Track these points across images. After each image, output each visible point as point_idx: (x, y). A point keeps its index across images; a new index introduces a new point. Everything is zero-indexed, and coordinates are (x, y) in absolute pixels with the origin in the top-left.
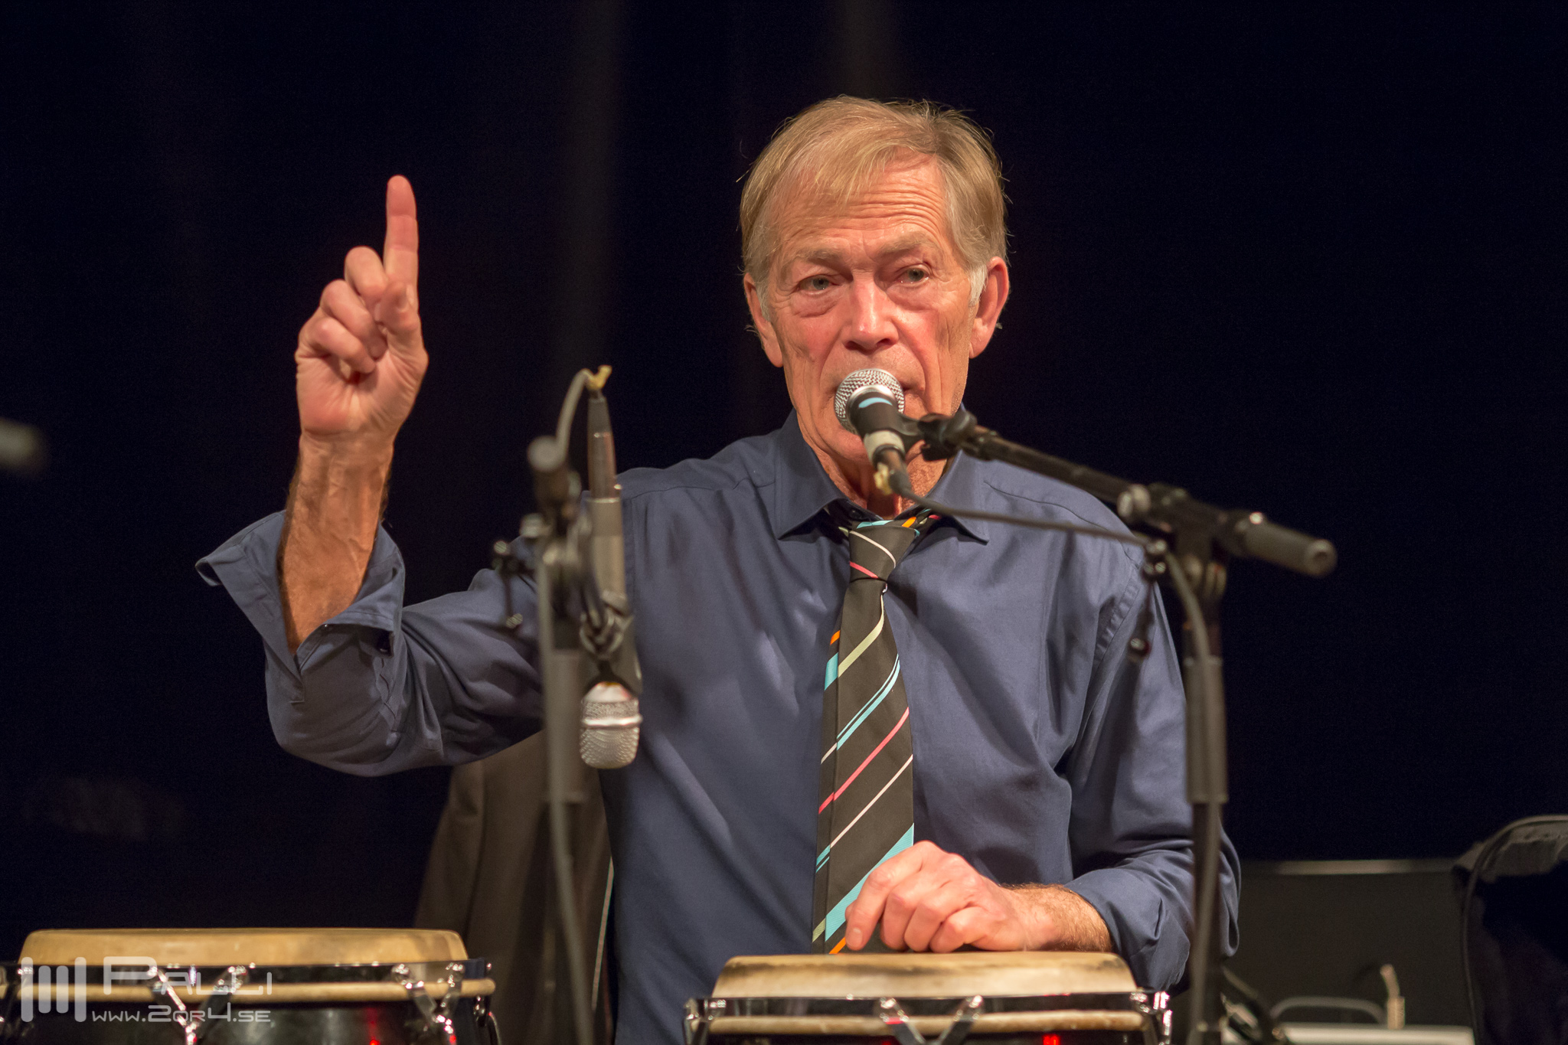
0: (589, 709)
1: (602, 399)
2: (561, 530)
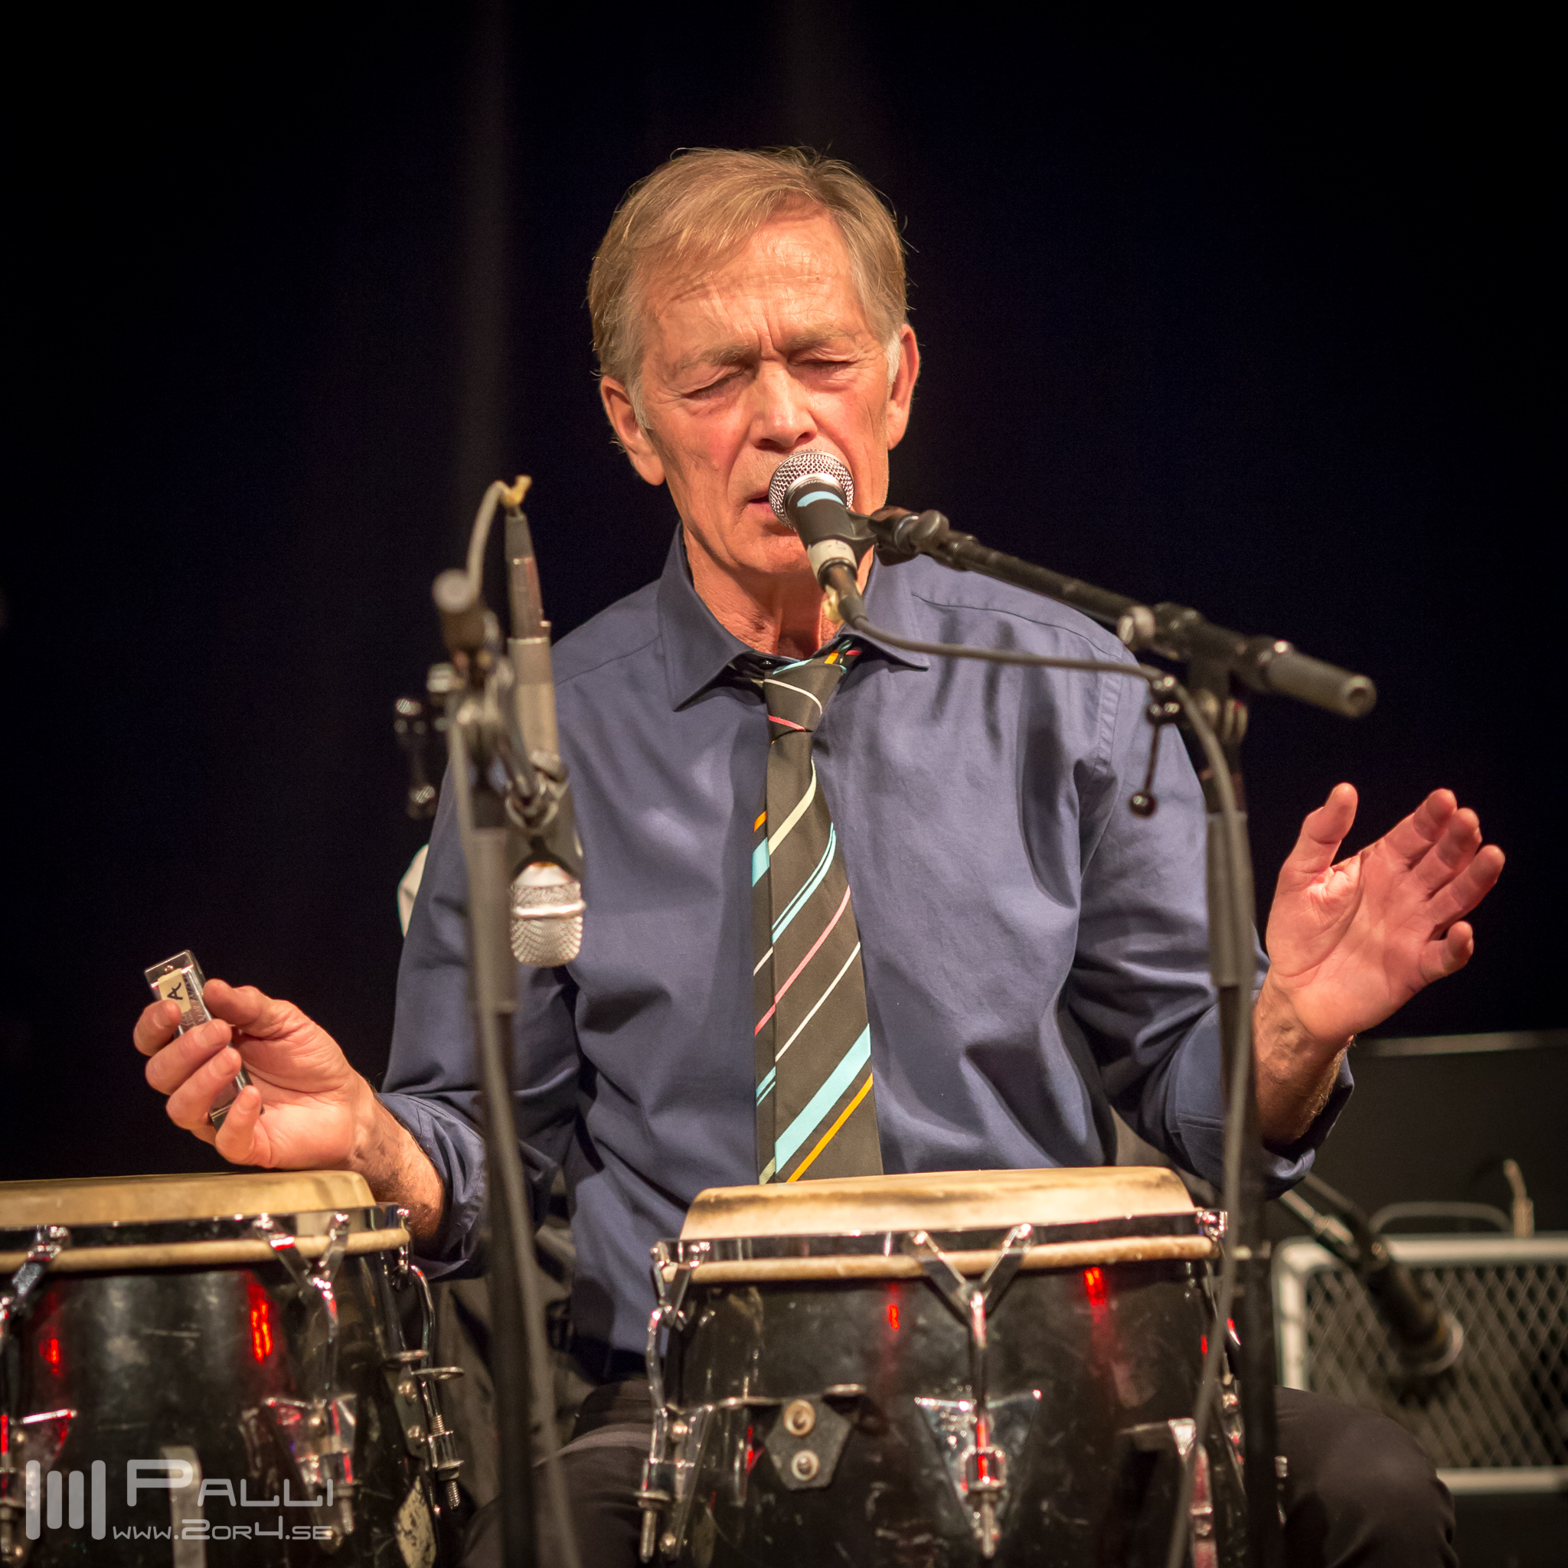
0: (521, 896)
1: (521, 517)
2: (476, 683)
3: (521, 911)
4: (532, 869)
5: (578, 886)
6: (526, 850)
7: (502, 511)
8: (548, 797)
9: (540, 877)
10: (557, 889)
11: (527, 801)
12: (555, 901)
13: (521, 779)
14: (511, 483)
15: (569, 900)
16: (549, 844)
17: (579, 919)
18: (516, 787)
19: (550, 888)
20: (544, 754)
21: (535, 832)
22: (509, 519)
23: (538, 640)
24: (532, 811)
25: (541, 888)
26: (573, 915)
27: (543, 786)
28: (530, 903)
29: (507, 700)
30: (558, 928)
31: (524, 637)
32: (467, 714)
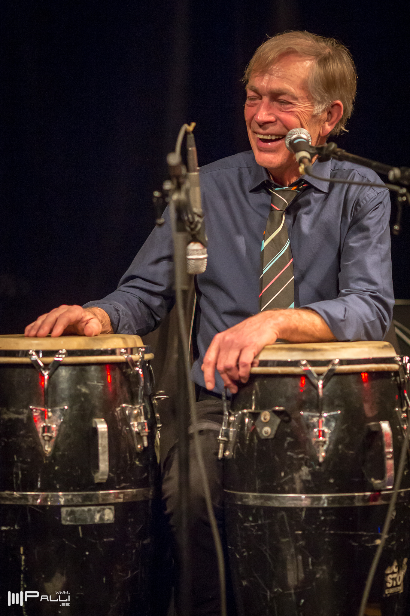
0: (189, 252)
1: (192, 135)
2: (179, 187)
3: (190, 257)
4: (192, 244)
5: (206, 250)
6: (191, 238)
7: (186, 133)
8: (198, 222)
9: (194, 246)
10: (199, 251)
11: (191, 223)
12: (199, 254)
13: (190, 216)
14: (189, 125)
15: (203, 254)
16: (198, 237)
17: (206, 260)
18: (188, 218)
19: (197, 250)
20: (197, 209)
21: (194, 233)
22: (189, 136)
23: (196, 173)
24: (193, 226)
25: (194, 250)
26: (204, 259)
27: (197, 219)
28: (191, 255)
29: (187, 192)
30: (200, 262)
31: (192, 172)
32: (175, 197)
